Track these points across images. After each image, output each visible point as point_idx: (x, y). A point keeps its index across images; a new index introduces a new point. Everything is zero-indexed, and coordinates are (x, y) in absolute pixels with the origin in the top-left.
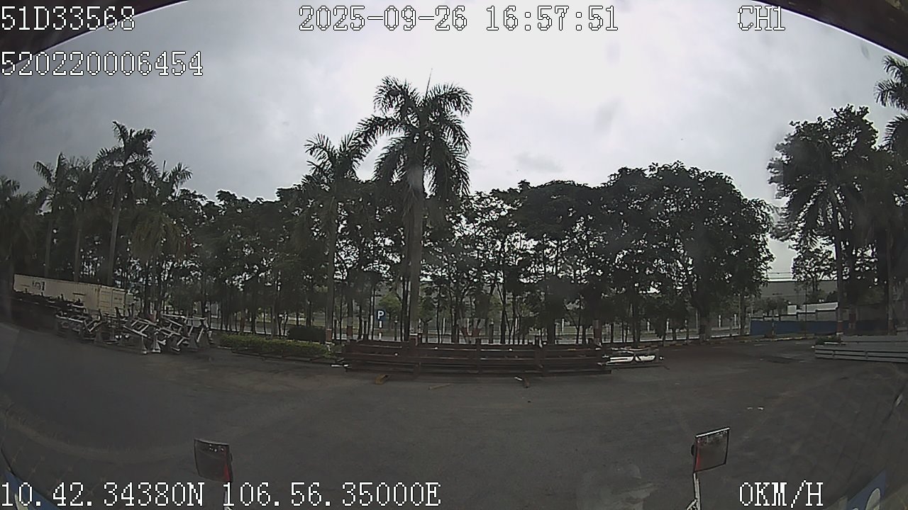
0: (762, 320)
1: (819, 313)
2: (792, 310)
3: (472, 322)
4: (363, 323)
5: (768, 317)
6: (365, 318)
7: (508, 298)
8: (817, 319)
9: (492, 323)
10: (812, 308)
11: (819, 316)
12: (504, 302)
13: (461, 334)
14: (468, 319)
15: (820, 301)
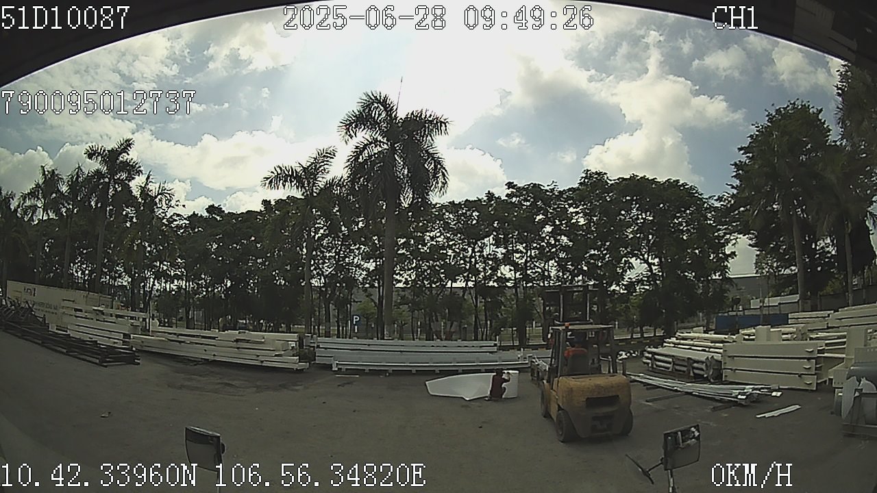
0: (726, 314)
1: (782, 305)
2: (755, 304)
3: (445, 325)
4: (341, 328)
5: (733, 311)
6: (343, 323)
7: (481, 302)
8: (780, 310)
9: (466, 326)
10: (775, 301)
11: (782, 309)
12: (476, 306)
13: (435, 337)
14: (442, 323)
15: (782, 294)
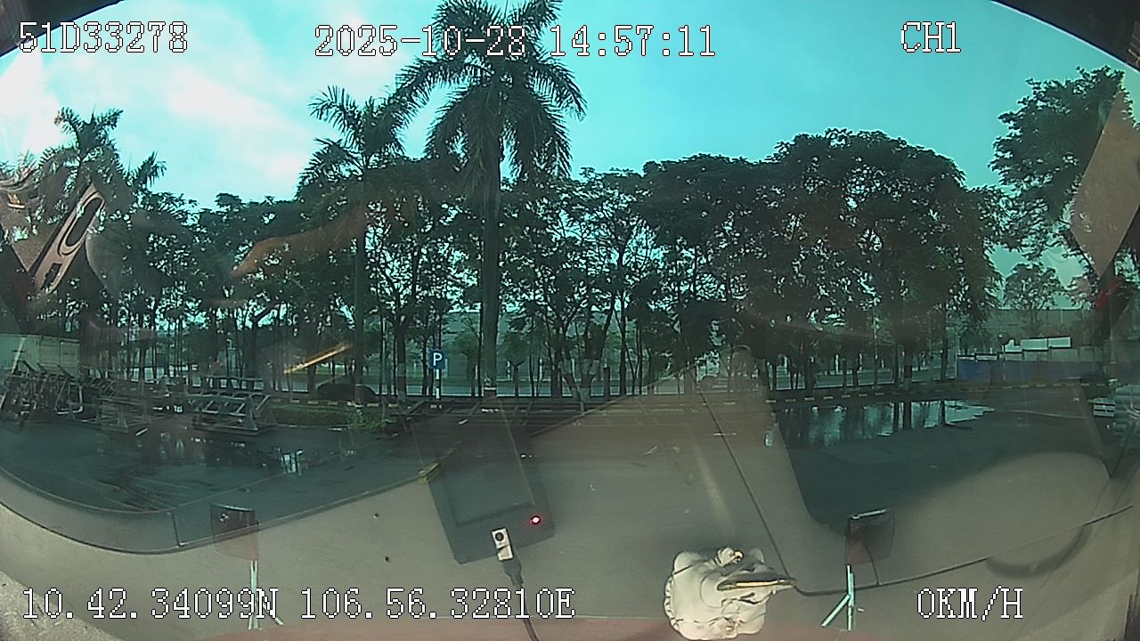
1: (1051, 350)
3: (579, 363)
8: (1051, 358)
9: (606, 365)
10: (1044, 344)
11: (1052, 355)
12: (624, 336)
13: (563, 380)
14: (573, 361)
